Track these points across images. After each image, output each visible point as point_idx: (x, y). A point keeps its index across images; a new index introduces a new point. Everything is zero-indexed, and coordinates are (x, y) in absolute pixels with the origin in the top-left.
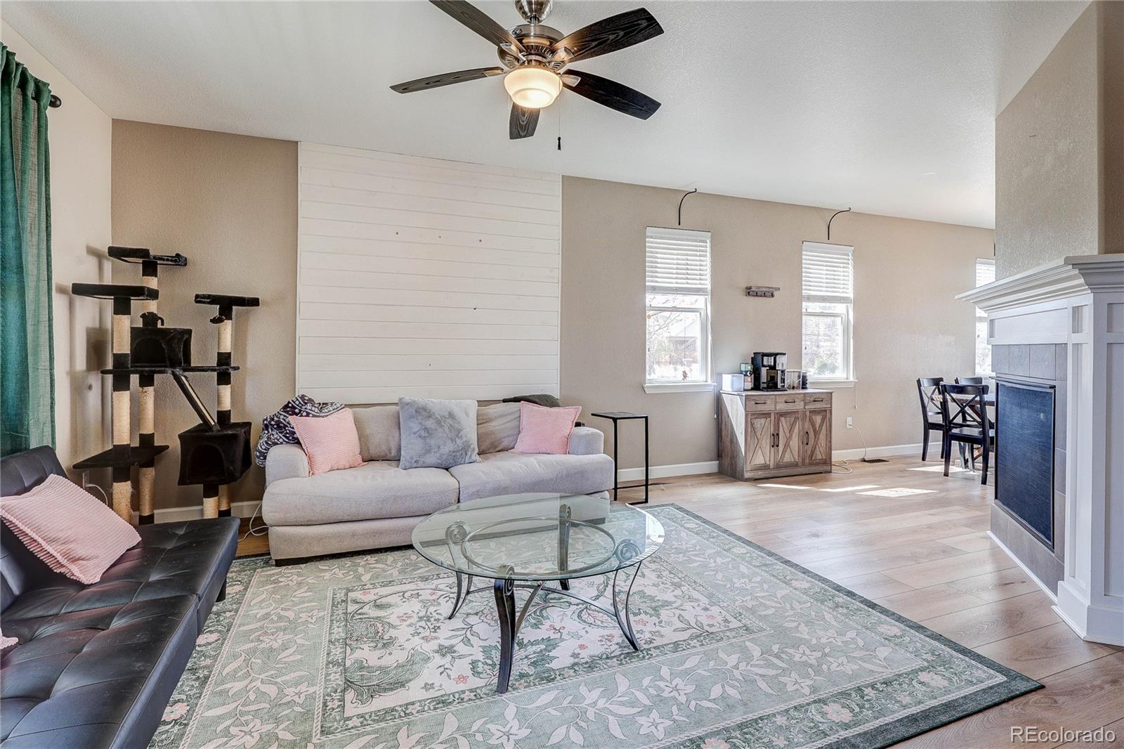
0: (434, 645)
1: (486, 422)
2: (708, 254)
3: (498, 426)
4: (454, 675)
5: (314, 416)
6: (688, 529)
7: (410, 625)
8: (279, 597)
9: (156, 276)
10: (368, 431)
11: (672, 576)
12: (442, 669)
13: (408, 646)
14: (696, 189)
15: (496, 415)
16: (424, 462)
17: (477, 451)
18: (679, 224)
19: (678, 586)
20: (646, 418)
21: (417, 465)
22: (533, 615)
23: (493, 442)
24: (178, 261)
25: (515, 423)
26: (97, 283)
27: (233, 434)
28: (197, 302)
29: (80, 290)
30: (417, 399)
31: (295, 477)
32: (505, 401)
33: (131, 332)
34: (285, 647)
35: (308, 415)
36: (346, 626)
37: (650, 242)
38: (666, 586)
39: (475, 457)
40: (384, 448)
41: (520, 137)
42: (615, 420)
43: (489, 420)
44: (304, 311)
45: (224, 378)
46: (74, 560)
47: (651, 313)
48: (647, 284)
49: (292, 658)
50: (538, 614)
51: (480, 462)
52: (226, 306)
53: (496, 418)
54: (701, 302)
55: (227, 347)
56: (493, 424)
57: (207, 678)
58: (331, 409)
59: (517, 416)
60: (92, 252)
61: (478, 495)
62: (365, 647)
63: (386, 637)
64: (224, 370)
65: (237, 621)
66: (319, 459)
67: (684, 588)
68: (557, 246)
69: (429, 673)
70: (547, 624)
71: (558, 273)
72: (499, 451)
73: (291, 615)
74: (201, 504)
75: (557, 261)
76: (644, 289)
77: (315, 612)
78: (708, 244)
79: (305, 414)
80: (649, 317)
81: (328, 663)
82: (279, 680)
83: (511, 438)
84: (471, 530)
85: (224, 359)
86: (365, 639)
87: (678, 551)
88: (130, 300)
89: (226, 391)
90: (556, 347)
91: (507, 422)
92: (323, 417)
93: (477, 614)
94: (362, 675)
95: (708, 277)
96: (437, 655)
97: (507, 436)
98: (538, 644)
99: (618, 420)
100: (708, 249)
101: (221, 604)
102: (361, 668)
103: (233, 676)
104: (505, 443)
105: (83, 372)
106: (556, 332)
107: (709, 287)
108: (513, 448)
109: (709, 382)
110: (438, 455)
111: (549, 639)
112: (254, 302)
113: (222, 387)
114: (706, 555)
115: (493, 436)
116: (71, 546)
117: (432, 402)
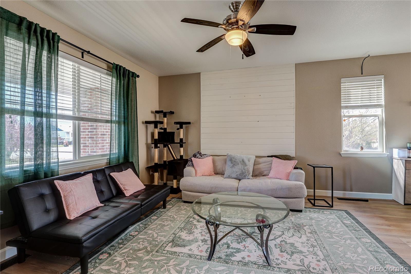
0: (202, 238)
1: (258, 164)
2: (383, 87)
3: (262, 167)
4: (200, 249)
5: (199, 158)
6: (344, 223)
7: (201, 230)
8: (177, 211)
9: (166, 117)
10: (216, 164)
11: (315, 241)
12: (198, 246)
13: (196, 235)
14: (369, 55)
15: (262, 162)
16: (231, 177)
17: (251, 174)
18: (362, 74)
19: (313, 246)
20: (332, 168)
21: (229, 177)
22: (241, 239)
23: (260, 172)
24: (172, 113)
25: (270, 165)
26: (154, 120)
27: (179, 162)
28: (175, 124)
29: (147, 122)
30: (232, 154)
31: (190, 176)
32: (268, 157)
33: (158, 133)
34: (167, 225)
35: (197, 157)
36: (185, 224)
37: (343, 85)
38: (308, 245)
39: (251, 177)
40: (221, 170)
41: (250, 55)
42: (314, 167)
43: (260, 164)
44: (202, 125)
45: (181, 146)
46: (126, 190)
47: (346, 118)
48: (342, 105)
49: (167, 229)
50: (244, 239)
51: (252, 179)
52: (181, 124)
53: (262, 163)
54: (379, 112)
55: (182, 137)
56: (260, 165)
57: (147, 227)
58: (205, 156)
59: (271, 163)
60: (152, 112)
61: (244, 190)
62: (185, 232)
63: (192, 231)
64: (181, 143)
65: (163, 215)
66: (198, 172)
67: (315, 249)
68: (293, 93)
69: (194, 247)
70: (244, 243)
71: (293, 105)
72: (263, 176)
73: (176, 217)
74: (173, 181)
75: (293, 100)
76: (341, 107)
77: (182, 218)
78: (383, 81)
79: (196, 157)
80: (345, 120)
81: (173, 233)
82: (159, 234)
83: (268, 171)
84: (219, 202)
85: (181, 140)
86: (187, 230)
87: (329, 232)
88: (158, 124)
89: (182, 149)
90: (293, 136)
91: (266, 165)
92: (202, 159)
93: (223, 232)
94: (177, 240)
95: (383, 98)
96: (201, 241)
97: (266, 170)
98: (234, 249)
99: (315, 168)
100: (383, 84)
101: (164, 210)
102: (179, 238)
103: (151, 230)
104: (265, 173)
105: (150, 143)
106: (293, 130)
107: (383, 103)
108: (268, 175)
109: (384, 152)
110: (236, 174)
111: (239, 249)
112: (189, 123)
113: (181, 148)
114: (343, 238)
115: (260, 170)
116: (125, 186)
117: (237, 155)
